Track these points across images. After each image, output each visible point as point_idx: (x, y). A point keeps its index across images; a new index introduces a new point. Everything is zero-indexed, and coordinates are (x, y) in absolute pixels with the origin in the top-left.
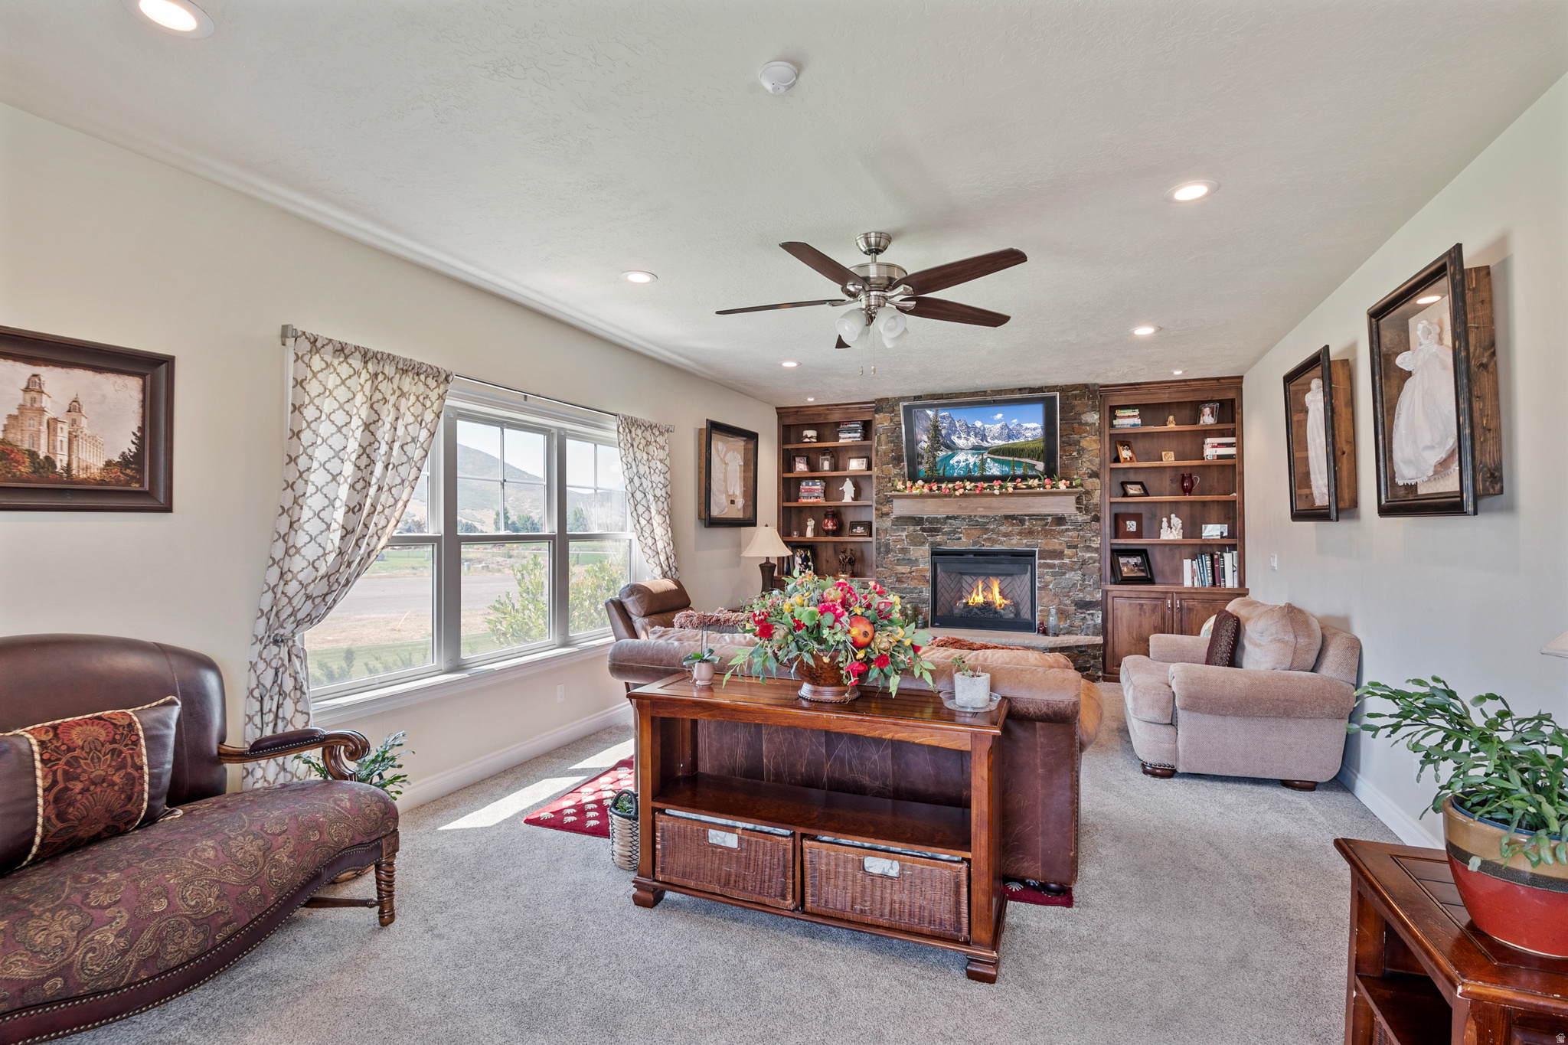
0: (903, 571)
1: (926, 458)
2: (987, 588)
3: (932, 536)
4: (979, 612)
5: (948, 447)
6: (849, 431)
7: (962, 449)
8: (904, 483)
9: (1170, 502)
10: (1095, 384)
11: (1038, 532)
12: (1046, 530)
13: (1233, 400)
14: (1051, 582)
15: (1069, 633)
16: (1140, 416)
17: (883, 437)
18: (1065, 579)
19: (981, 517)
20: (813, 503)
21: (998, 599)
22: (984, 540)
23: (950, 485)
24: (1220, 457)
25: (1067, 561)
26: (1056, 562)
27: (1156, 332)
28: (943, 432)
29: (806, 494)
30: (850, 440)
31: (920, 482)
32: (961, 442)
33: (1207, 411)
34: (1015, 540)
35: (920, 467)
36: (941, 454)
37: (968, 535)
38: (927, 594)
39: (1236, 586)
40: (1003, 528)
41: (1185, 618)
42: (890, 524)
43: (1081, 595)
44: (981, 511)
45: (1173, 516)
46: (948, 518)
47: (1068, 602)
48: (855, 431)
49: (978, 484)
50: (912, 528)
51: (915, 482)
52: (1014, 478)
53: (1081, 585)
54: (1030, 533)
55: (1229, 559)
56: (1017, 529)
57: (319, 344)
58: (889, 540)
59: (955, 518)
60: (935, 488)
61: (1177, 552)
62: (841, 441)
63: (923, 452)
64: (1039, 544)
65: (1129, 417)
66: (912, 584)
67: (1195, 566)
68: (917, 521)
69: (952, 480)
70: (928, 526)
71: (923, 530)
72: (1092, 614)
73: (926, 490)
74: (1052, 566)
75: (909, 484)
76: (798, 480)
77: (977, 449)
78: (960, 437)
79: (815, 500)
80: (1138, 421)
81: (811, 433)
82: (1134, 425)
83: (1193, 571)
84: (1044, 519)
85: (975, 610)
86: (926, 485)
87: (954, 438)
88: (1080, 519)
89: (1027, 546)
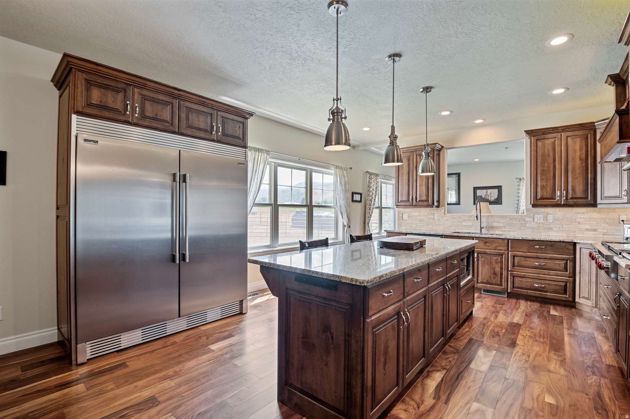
57: (521, 179)
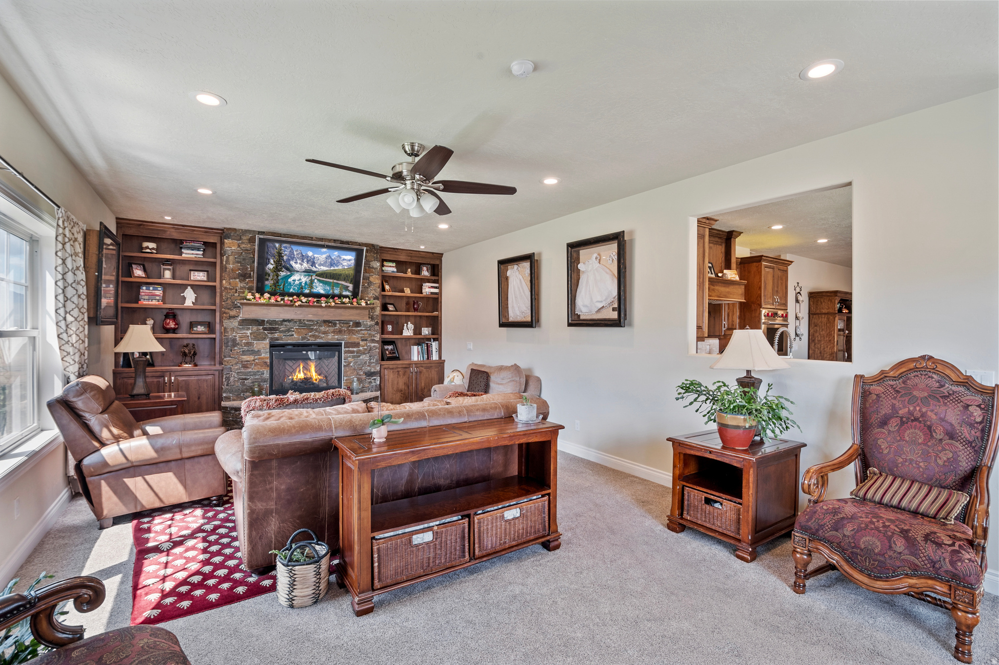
0: (248, 359)
1: (271, 276)
2: (306, 368)
3: (272, 333)
4: (301, 384)
5: (288, 269)
6: (193, 249)
7: (297, 271)
8: (253, 295)
9: (405, 315)
10: (378, 245)
11: (345, 331)
12: (350, 330)
13: (438, 265)
14: (352, 362)
15: (362, 391)
16: (396, 267)
17: (231, 258)
18: (360, 360)
19: (308, 321)
20: (155, 305)
21: (314, 376)
22: (310, 336)
23: (291, 299)
24: (432, 293)
25: (361, 348)
26: (355, 349)
27: (449, 228)
28: (285, 258)
29: (147, 297)
30: (194, 256)
31: (267, 295)
32: (297, 266)
33: (425, 268)
34: (330, 336)
35: (267, 282)
36: (283, 274)
37: (298, 333)
38: (267, 375)
39: (437, 359)
40: (322, 328)
41: (418, 377)
42: (236, 324)
43: (369, 368)
44: (310, 317)
45: (409, 323)
46: (284, 321)
47: (362, 373)
48: (198, 250)
49: (310, 299)
50: (255, 328)
51: (262, 295)
52: (333, 297)
53: (369, 363)
54: (340, 332)
55: (434, 345)
56: (332, 329)
58: (235, 336)
59: (289, 321)
60: (279, 299)
61: (408, 342)
62: (183, 255)
63: (269, 272)
64: (344, 339)
65: (390, 266)
66: (256, 369)
67: (420, 349)
68: (260, 322)
69: (291, 295)
70: (272, 326)
71: (265, 329)
72: (375, 379)
73: (273, 301)
74: (353, 352)
75: (257, 295)
76: (139, 285)
77: (308, 272)
78: (296, 263)
79: (157, 303)
80: (395, 270)
81: (152, 245)
82: (393, 272)
83: (418, 352)
84: (348, 323)
85: (299, 384)
86: (273, 297)
87: (292, 263)
88: (369, 323)
89: (338, 340)
